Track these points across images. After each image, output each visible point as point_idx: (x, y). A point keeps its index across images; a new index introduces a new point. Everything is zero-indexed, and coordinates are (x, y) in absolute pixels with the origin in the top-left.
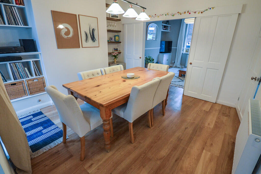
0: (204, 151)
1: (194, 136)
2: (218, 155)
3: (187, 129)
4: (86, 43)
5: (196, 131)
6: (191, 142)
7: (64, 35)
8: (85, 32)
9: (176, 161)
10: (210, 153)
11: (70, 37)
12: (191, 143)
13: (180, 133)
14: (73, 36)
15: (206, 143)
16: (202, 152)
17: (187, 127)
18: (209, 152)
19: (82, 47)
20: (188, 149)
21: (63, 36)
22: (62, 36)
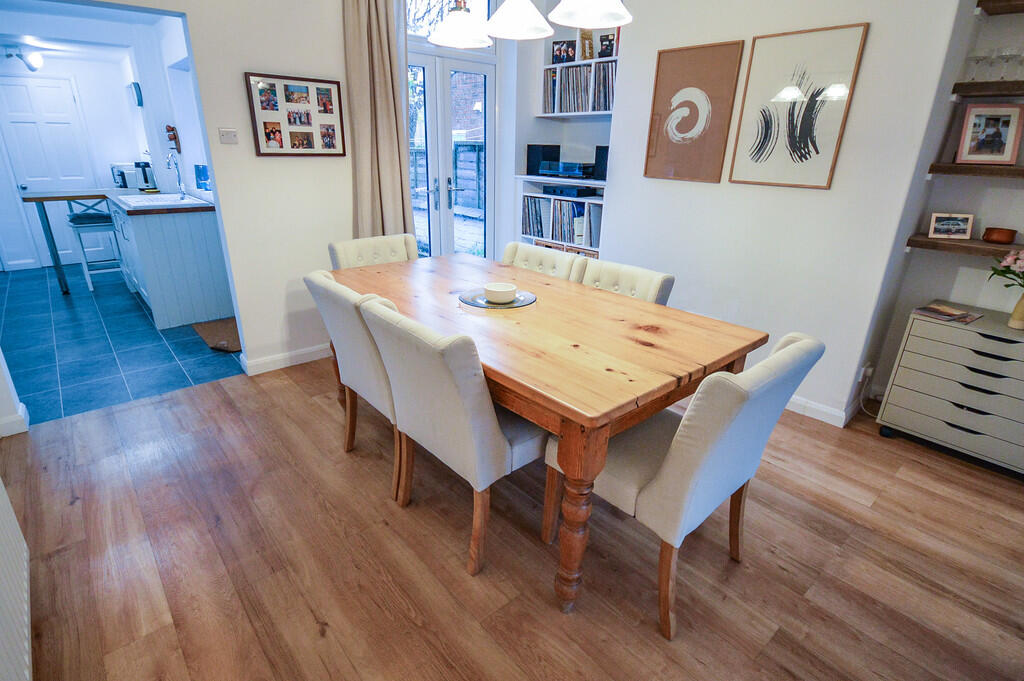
0: (168, 619)
1: (256, 631)
2: (107, 659)
3: (318, 627)
4: (753, 162)
5: (273, 665)
6: (240, 596)
7: (675, 131)
8: (763, 113)
9: (218, 519)
10: (144, 632)
11: (691, 139)
12: (233, 594)
13: (308, 582)
14: (704, 136)
15: (186, 656)
16: (171, 608)
17: (329, 632)
18: (151, 634)
19: (730, 180)
20: (222, 570)
21: (671, 134)
22: (667, 132)
